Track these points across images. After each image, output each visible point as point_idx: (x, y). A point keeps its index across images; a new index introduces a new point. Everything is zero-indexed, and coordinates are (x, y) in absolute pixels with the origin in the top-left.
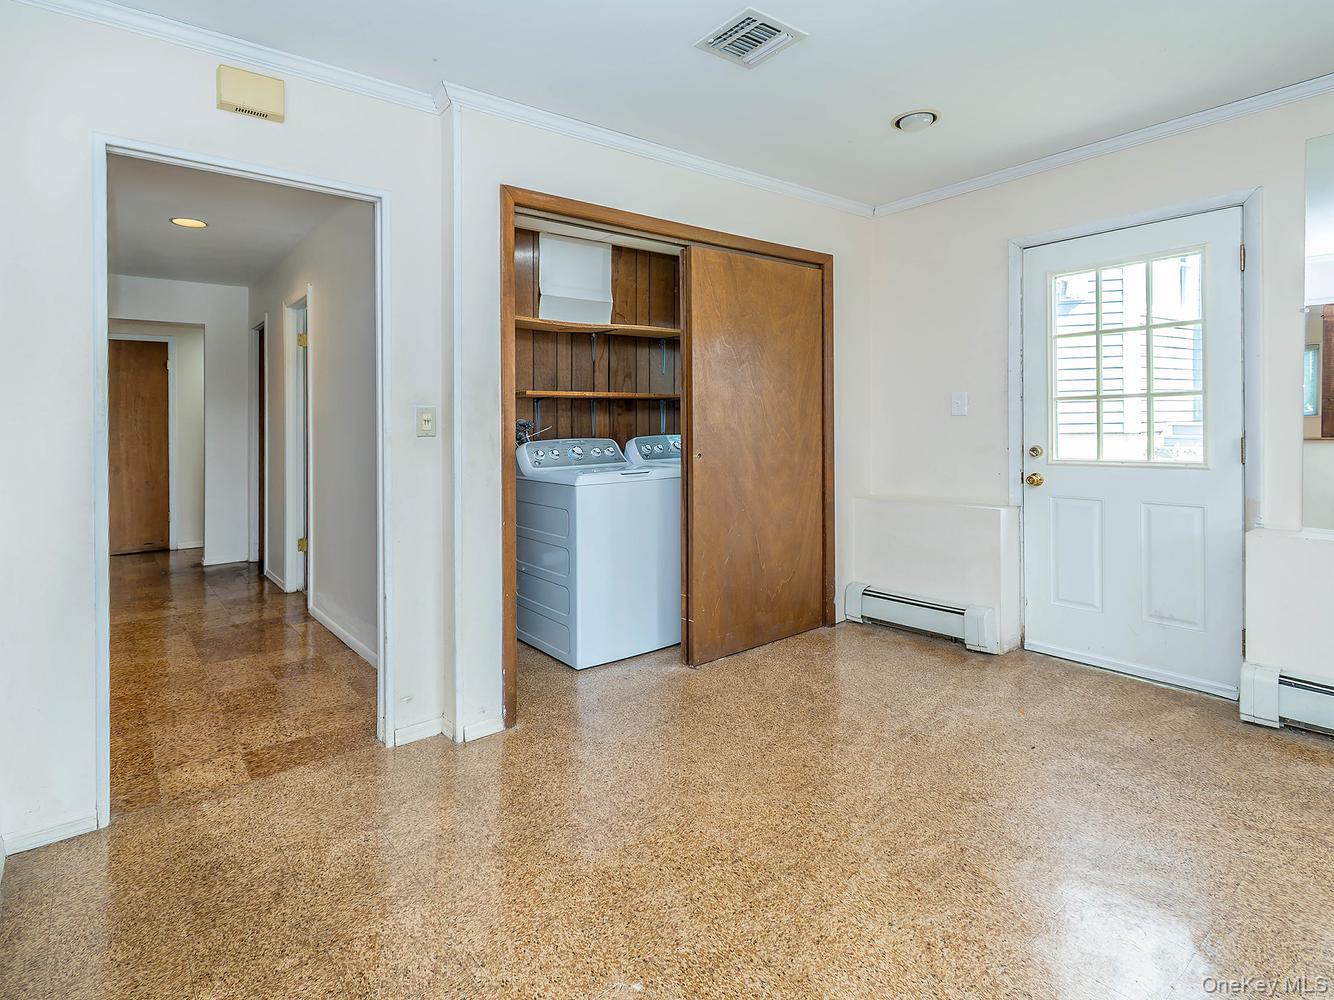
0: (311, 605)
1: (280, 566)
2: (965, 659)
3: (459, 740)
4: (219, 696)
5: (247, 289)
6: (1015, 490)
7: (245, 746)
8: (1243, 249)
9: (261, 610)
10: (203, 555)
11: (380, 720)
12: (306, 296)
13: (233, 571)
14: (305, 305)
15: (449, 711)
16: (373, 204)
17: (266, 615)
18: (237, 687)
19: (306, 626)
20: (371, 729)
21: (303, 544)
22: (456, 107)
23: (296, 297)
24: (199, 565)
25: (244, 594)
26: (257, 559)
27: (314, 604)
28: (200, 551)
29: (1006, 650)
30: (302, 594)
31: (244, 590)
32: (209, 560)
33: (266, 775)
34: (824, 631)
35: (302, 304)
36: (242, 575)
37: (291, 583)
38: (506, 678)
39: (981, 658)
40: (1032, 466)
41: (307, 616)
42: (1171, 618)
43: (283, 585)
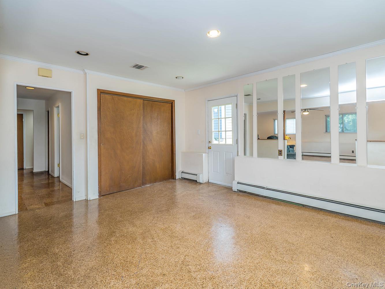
0: (60, 179)
1: (53, 171)
2: (196, 184)
3: (89, 200)
4: (39, 196)
5: (44, 101)
6: (207, 150)
7: (44, 202)
8: (237, 104)
9: (49, 181)
10: (33, 170)
11: (73, 196)
12: (59, 106)
13: (41, 173)
14: (59, 107)
15: (87, 195)
16: (71, 92)
17: (50, 181)
18: (42, 194)
19: (59, 183)
20: (71, 199)
21: (59, 165)
22: (87, 74)
23: (57, 105)
24: (32, 172)
25: (44, 178)
26: (47, 170)
27: (61, 179)
28: (33, 169)
29: (205, 182)
30: (59, 177)
31: (44, 177)
32: (35, 171)
33: (48, 206)
34: (173, 180)
35: (58, 107)
36: (43, 174)
37: (56, 175)
38: (99, 188)
39: (199, 184)
40: (210, 145)
41: (60, 181)
42: (228, 174)
43: (54, 175)
